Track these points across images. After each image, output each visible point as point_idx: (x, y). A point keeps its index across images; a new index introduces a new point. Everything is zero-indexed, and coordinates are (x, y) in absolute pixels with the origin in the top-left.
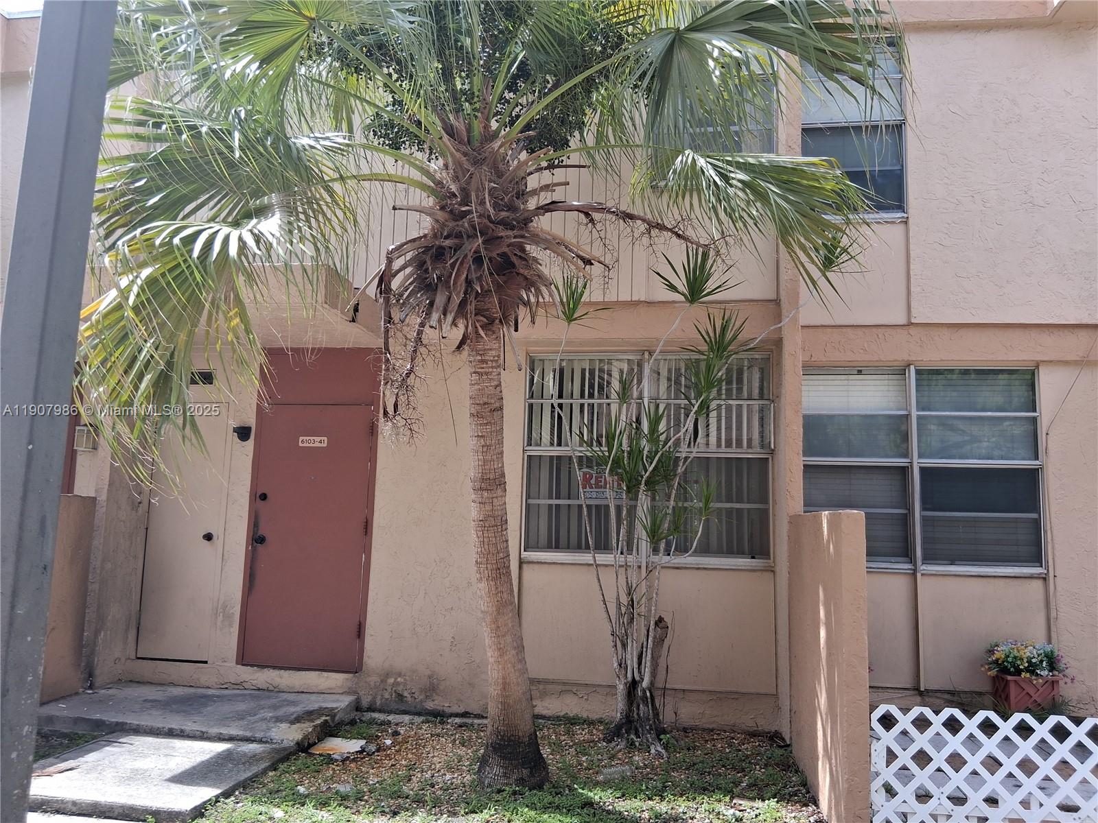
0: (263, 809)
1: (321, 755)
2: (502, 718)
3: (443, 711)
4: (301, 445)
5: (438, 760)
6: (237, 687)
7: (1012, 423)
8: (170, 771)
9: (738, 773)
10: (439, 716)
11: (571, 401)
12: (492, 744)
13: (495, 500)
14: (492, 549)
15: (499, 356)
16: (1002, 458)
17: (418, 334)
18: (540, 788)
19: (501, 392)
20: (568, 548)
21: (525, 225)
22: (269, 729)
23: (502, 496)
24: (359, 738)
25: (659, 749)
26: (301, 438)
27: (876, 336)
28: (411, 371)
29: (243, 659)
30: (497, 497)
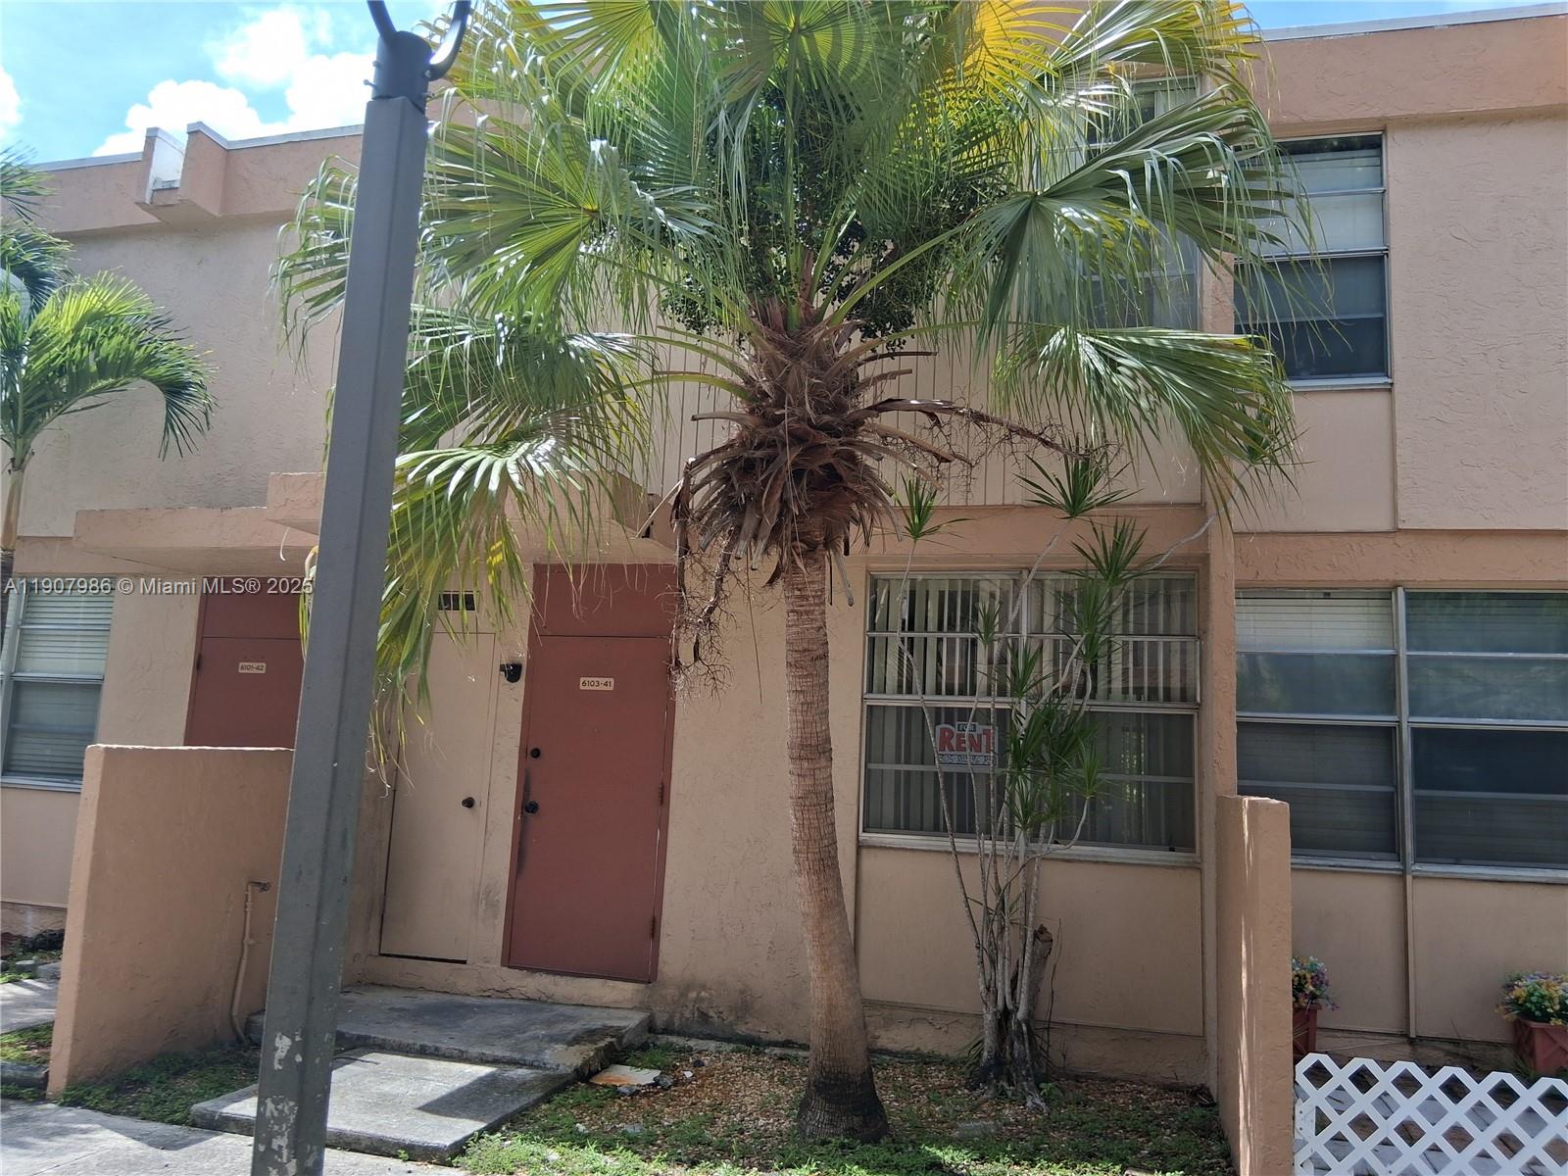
0: (533, 1148)
1: (604, 1086)
2: (827, 1050)
3: (759, 1038)
4: (582, 687)
5: (750, 1101)
6: (501, 995)
7: (1543, 668)
8: (424, 1098)
9: (1141, 1137)
10: (753, 1044)
11: (925, 634)
12: (815, 1082)
13: (817, 772)
14: (815, 834)
15: (822, 590)
16: (1528, 717)
17: (724, 560)
18: (876, 1142)
19: (826, 635)
20: (922, 829)
21: (854, 428)
22: (541, 1050)
23: (826, 767)
24: (651, 1068)
25: (1038, 1102)
26: (582, 680)
27: (1348, 546)
28: (715, 605)
29: (510, 960)
30: (820, 769)
